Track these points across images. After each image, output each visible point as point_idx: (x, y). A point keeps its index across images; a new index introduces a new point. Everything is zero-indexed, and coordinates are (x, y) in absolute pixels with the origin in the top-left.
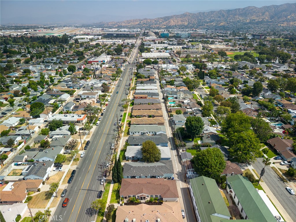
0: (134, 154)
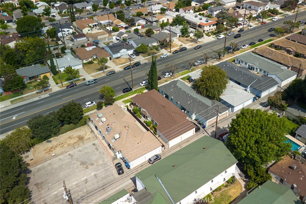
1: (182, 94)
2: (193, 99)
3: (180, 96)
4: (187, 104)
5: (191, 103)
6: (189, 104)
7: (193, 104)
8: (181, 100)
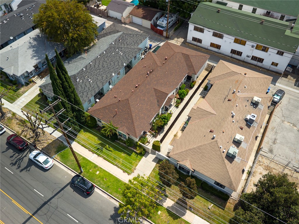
0: (32, 58)
2: (113, 49)
5: (121, 50)
7: (123, 48)
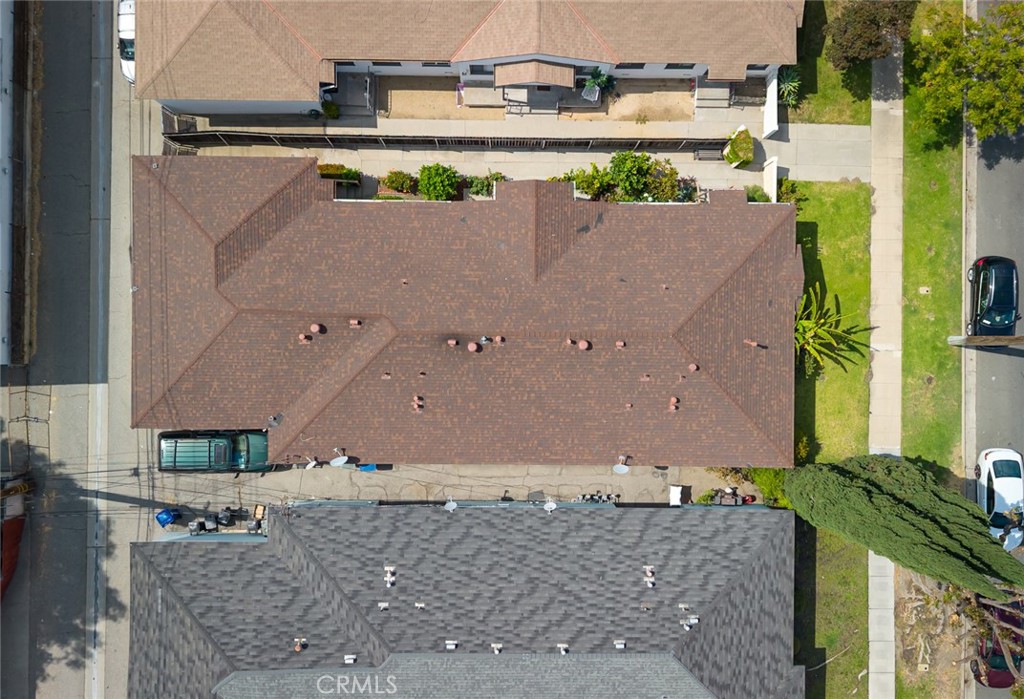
1: (526, 606)
2: (393, 629)
3: (519, 579)
4: (392, 553)
5: (369, 585)
6: (380, 564)
7: (348, 589)
8: (479, 550)
